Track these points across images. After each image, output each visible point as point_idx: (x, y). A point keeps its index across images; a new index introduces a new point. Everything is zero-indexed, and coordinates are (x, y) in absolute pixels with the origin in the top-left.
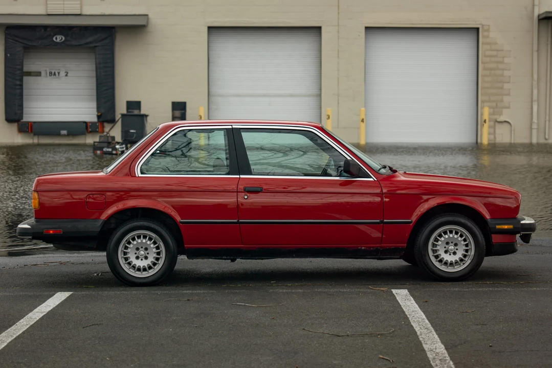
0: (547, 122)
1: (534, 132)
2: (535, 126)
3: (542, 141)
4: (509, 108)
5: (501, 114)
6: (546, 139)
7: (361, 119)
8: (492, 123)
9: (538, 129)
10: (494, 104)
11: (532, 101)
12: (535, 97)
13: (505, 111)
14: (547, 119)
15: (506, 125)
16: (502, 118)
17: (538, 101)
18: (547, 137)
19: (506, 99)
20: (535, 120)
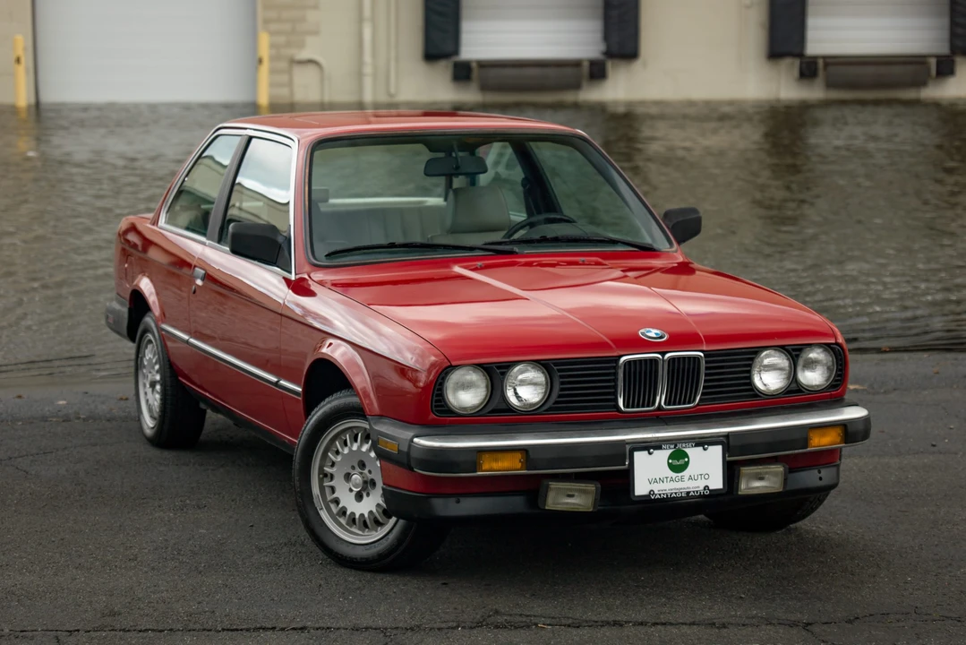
0: (393, 64)
1: (368, 82)
2: (368, 70)
3: (383, 98)
4: (316, 33)
5: (302, 45)
6: (391, 95)
7: (14, 58)
8: (283, 65)
9: (375, 76)
10: (287, 27)
11: (360, 20)
12: (367, 12)
13: (310, 40)
14: (393, 54)
15: (311, 69)
16: (304, 55)
17: (373, 20)
18: (393, 90)
19: (312, 16)
20: (368, 58)
